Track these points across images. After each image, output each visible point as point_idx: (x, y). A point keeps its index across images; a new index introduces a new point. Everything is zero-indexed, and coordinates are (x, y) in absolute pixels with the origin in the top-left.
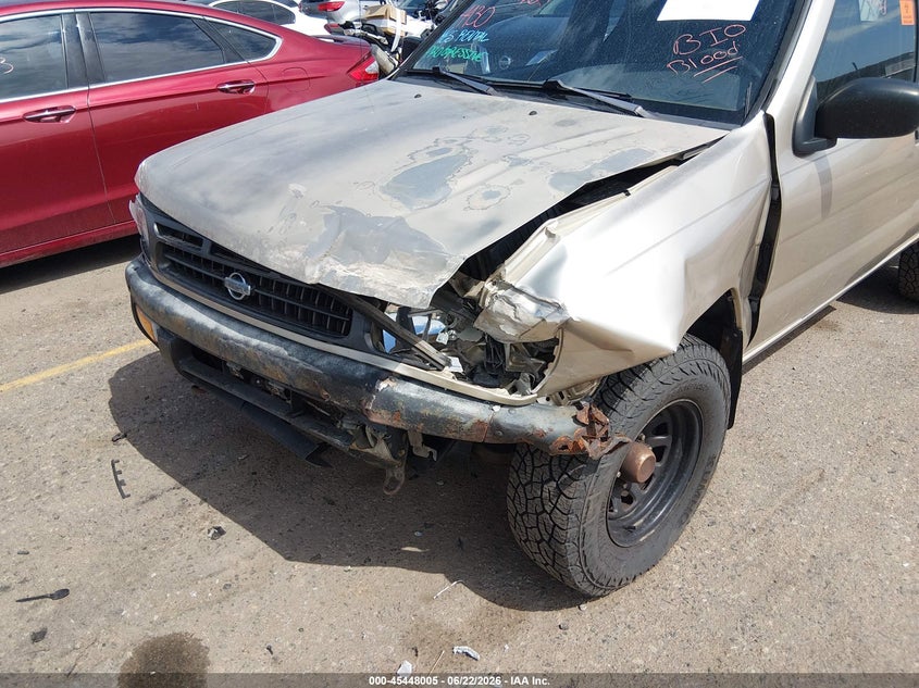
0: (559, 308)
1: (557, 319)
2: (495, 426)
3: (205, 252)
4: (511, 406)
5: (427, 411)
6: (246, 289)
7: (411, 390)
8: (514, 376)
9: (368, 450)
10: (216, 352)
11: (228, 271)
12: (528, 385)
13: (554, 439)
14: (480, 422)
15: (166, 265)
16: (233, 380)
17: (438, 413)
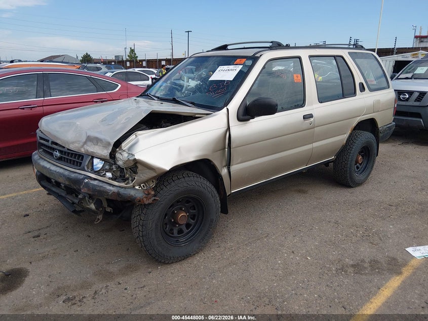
0: (133, 155)
1: (132, 158)
2: (118, 194)
3: (49, 144)
4: (125, 188)
5: (98, 188)
6: (58, 154)
7: (95, 183)
8: (128, 179)
9: (88, 207)
10: (48, 175)
11: (54, 149)
12: (131, 182)
13: (136, 198)
14: (114, 192)
15: (41, 150)
16: (53, 186)
17: (102, 189)
